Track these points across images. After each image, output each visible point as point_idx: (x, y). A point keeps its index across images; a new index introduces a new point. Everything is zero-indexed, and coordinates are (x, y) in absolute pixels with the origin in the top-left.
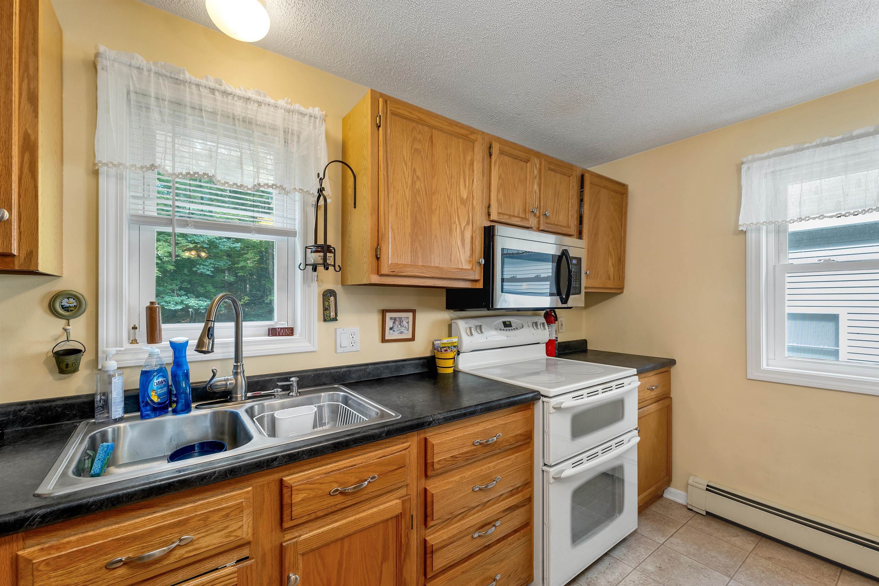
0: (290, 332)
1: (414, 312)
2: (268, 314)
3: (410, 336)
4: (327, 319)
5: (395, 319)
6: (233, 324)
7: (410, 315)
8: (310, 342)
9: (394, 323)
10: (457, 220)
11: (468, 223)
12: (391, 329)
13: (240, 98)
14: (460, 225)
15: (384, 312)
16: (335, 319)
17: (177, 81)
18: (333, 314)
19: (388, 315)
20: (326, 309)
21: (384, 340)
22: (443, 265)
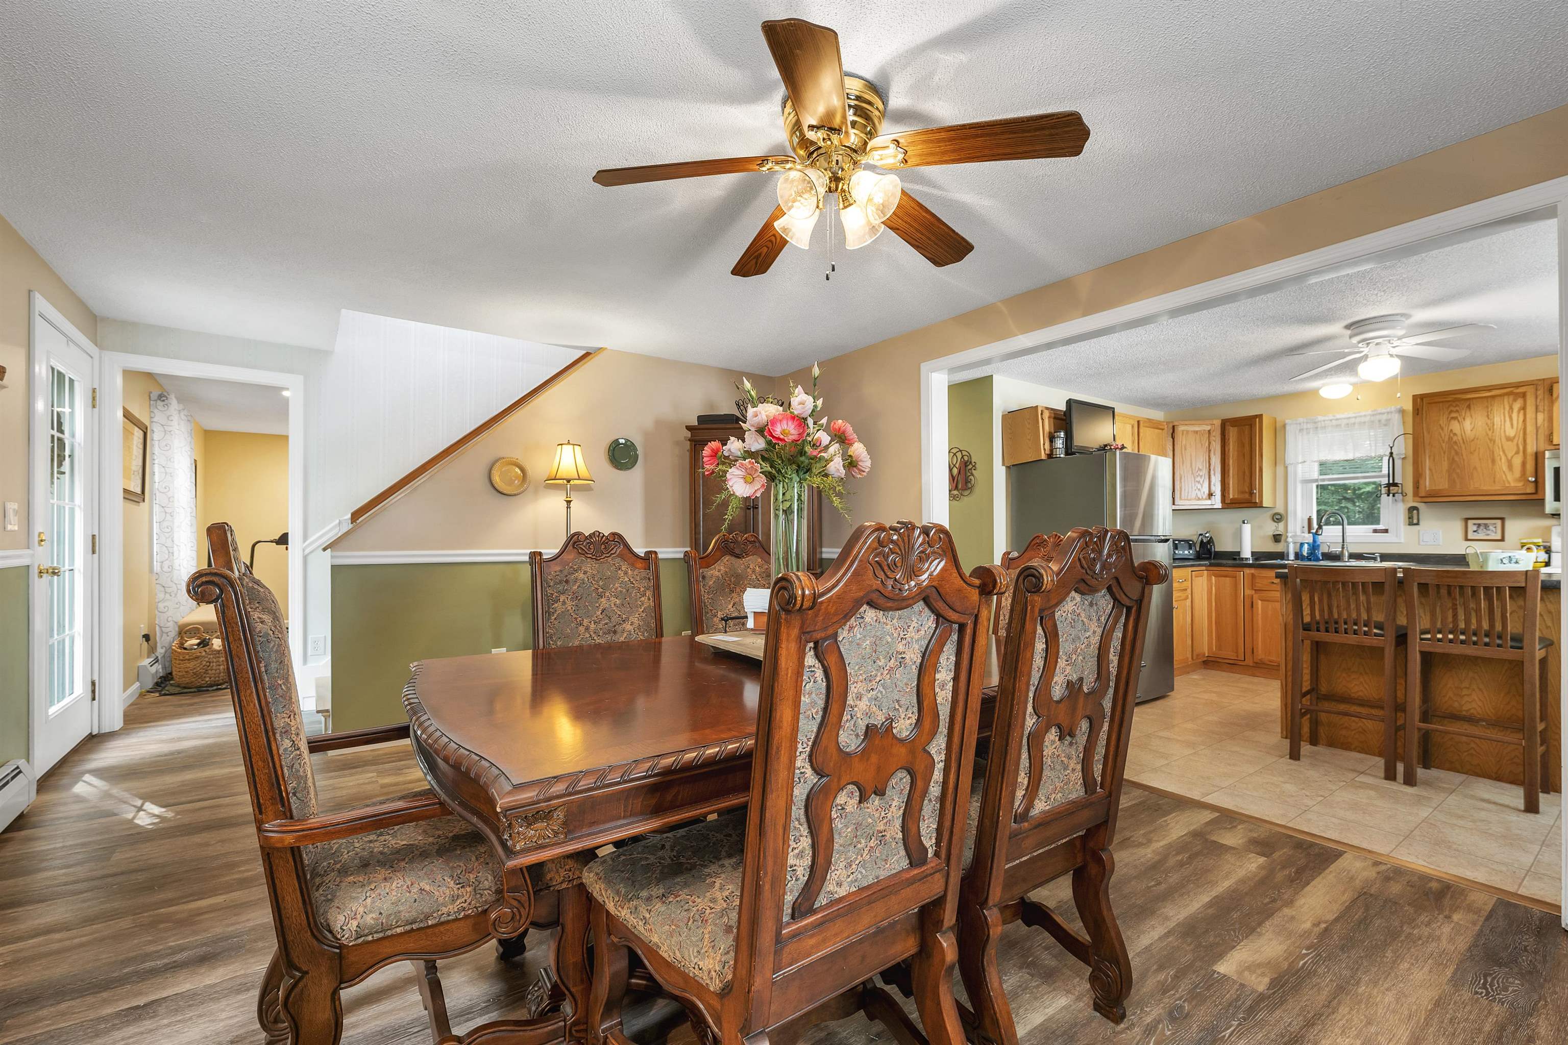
0: (1386, 531)
1: (1502, 519)
2: (1377, 521)
3: (1499, 537)
4: (1411, 524)
5: (1479, 525)
6: (1341, 527)
7: (1499, 522)
8: (1397, 536)
9: (1478, 527)
10: (1501, 453)
11: (1517, 453)
12: (1475, 531)
13: (1345, 419)
14: (1506, 456)
15: (1467, 520)
16: (1418, 524)
17: (1315, 423)
18: (1415, 521)
19: (1470, 522)
20: (1410, 518)
21: (1467, 539)
22: (1486, 487)
